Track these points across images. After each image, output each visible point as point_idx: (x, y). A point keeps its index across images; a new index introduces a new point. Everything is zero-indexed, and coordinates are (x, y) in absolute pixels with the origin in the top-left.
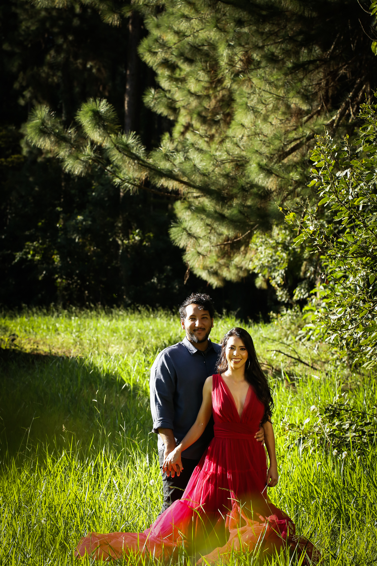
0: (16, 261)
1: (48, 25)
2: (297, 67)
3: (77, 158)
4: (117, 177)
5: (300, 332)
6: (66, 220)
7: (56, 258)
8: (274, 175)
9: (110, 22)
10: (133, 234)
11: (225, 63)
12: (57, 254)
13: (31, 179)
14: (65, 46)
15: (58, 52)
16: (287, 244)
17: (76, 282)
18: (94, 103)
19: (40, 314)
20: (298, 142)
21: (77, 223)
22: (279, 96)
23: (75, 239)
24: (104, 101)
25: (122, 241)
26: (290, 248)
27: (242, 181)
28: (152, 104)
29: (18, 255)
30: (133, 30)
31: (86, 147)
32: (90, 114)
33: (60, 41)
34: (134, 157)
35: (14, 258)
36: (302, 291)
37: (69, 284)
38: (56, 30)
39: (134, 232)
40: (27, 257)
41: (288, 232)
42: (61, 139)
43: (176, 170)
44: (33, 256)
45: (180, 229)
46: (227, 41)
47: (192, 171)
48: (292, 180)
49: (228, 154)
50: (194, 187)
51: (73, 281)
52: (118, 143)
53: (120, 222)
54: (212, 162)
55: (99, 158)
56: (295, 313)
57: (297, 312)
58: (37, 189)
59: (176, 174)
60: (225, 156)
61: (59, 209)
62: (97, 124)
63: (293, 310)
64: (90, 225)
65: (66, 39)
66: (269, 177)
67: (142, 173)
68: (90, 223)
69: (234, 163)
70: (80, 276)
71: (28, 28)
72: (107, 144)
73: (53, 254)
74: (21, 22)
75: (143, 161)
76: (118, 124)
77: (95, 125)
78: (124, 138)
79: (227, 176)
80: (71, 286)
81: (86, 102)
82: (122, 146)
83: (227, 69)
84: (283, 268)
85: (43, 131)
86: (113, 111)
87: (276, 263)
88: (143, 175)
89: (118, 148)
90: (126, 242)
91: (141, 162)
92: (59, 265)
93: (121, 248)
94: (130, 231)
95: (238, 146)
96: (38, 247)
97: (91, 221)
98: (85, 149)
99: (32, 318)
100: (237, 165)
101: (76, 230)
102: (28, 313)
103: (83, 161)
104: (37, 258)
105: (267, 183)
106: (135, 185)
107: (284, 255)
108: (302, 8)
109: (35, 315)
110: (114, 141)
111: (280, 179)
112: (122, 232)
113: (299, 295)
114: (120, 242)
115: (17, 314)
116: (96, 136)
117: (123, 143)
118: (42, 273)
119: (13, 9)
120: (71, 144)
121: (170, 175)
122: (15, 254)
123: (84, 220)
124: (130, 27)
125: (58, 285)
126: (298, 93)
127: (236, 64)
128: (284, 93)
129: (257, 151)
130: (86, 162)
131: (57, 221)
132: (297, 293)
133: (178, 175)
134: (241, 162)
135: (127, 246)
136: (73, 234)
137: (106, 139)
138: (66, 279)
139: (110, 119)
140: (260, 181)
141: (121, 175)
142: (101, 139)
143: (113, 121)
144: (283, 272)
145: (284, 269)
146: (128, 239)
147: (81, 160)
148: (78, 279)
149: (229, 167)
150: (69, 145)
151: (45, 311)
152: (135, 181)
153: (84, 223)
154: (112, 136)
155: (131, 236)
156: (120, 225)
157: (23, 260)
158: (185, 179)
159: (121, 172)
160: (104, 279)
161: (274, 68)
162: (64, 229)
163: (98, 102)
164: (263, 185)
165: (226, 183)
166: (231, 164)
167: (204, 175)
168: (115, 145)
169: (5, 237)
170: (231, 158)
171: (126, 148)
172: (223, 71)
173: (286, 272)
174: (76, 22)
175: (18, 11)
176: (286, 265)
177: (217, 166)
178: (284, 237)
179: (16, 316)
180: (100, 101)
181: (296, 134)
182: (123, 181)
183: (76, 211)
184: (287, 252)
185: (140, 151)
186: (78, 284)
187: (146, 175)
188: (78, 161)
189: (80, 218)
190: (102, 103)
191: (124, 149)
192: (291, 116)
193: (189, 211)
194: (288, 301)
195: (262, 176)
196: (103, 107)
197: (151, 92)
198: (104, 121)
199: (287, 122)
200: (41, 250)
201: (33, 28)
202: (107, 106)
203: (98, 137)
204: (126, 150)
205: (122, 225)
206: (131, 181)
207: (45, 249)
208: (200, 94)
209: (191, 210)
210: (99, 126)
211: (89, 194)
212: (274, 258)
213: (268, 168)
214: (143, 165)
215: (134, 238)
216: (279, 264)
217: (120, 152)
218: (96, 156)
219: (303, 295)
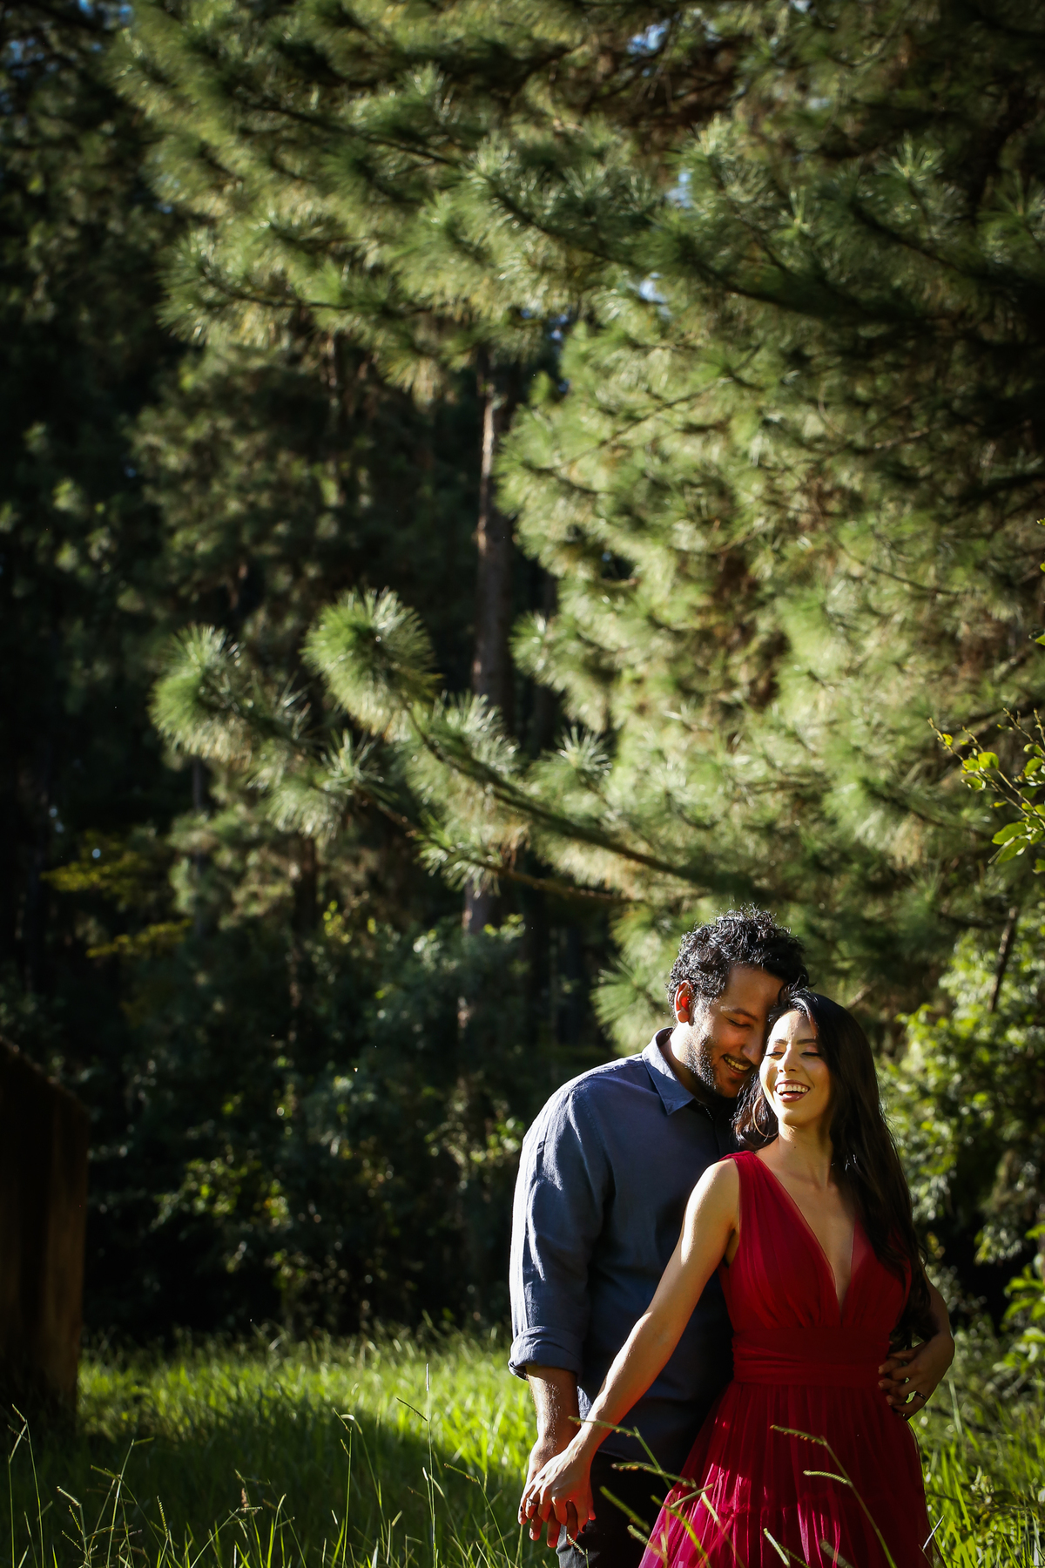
0: (162, 1218)
1: (246, 537)
2: (975, 494)
3: (310, 784)
4: (435, 842)
5: (997, 1367)
6: (302, 1093)
7: (278, 1207)
8: (912, 817)
9: (407, 384)
10: (498, 1133)
11: (757, 498)
12: (279, 1195)
13: (202, 979)
14: (296, 596)
15: (276, 616)
16: (952, 1096)
17: (335, 1275)
18: (359, 606)
19: (225, 1355)
20: (983, 727)
21: (334, 1101)
22: (921, 588)
23: (329, 1146)
24: (389, 600)
25: (467, 1153)
26: (965, 1111)
27: (816, 839)
28: (539, 664)
29: (168, 1202)
30: (489, 548)
31: (336, 752)
32: (348, 636)
33: (282, 580)
34: (483, 775)
35: (155, 1210)
36: (1003, 1235)
37: (314, 1283)
38: (269, 550)
39: (500, 1127)
40: (192, 1207)
41: (953, 1063)
42: (262, 728)
43: (611, 815)
44: (212, 1201)
45: (628, 989)
46: (760, 412)
47: (661, 813)
48: (968, 829)
49: (770, 763)
50: (667, 868)
51: (327, 1272)
52: (432, 730)
53: (460, 1100)
54: (721, 790)
55: (377, 784)
56: (977, 1342)
57: (984, 1337)
58: (219, 1006)
59: (613, 828)
60: (759, 771)
61: (282, 1062)
62: (368, 666)
63: (973, 1331)
64: (372, 1104)
65: (298, 573)
66: (897, 822)
67: (512, 827)
68: (370, 1097)
69: (790, 792)
70: (345, 1259)
71: (190, 548)
72: (400, 732)
73: (268, 1195)
74: (172, 532)
75: (512, 790)
76: (434, 671)
77: (360, 673)
78: (453, 719)
79: (768, 830)
80: (321, 1288)
81: (334, 601)
82: (448, 742)
83: (760, 515)
84: (940, 1169)
85: (206, 704)
86: (419, 628)
87: (921, 1157)
88: (516, 832)
89: (432, 748)
90: (478, 1156)
91: (506, 793)
92: (289, 1223)
93: (464, 1175)
94: (489, 1124)
95: (799, 741)
96: (225, 1175)
97: (375, 1092)
98: (334, 758)
99: (204, 1372)
100: (796, 796)
101: (332, 1120)
102: (193, 1355)
103: (329, 794)
104: (223, 1207)
105: (893, 838)
106: (487, 866)
107: (944, 1130)
108: (987, 300)
109: (215, 1362)
110: (420, 723)
111: (930, 830)
112: (467, 1129)
113: (994, 1249)
114: (460, 1158)
115: (160, 1360)
116: (365, 706)
117: (448, 733)
118: (236, 1249)
119: (149, 492)
120: (293, 743)
121: (592, 834)
122: (156, 1198)
123: (355, 1090)
124: (482, 540)
125: (283, 1285)
126: (981, 567)
127: (789, 499)
128: (937, 577)
129: (857, 749)
130: (338, 795)
131: (281, 1098)
132: (987, 1241)
133: (616, 834)
134: (810, 791)
135: (482, 1169)
136: (324, 1132)
137: (396, 714)
138: (308, 1268)
139: (408, 653)
140: (872, 834)
141: (446, 838)
142: (380, 712)
143: (417, 660)
144: (942, 1183)
145: (946, 1174)
146: (485, 1146)
147: (322, 790)
148: (339, 1268)
149: (774, 804)
150: (285, 743)
151: (242, 1348)
152: (487, 854)
153: (355, 1099)
154: (418, 709)
155: (492, 1140)
156: (459, 1107)
157: (182, 1218)
158: (642, 848)
159: (443, 825)
160: (418, 1266)
161: (904, 502)
162: (300, 1119)
163: (370, 601)
164: (881, 846)
165: (764, 850)
166: (780, 795)
167: (699, 825)
168: (425, 739)
169: (130, 1152)
170: (779, 777)
171: (459, 749)
172: (751, 521)
173: (950, 1183)
174: (327, 527)
175: (163, 500)
176: (949, 1161)
177: (737, 801)
178: (942, 1075)
179: (156, 1366)
180: (378, 599)
181: (975, 703)
182: (455, 854)
183: (331, 1066)
184: (954, 1121)
185: (501, 757)
186: (341, 1282)
187: (522, 835)
188: (312, 792)
189: (342, 1083)
190: (382, 608)
191: (450, 751)
192: (960, 662)
193: (653, 933)
194: (957, 1306)
195: (876, 816)
196: (386, 615)
197: (534, 628)
198: (392, 660)
199: (946, 679)
200: (232, 1184)
201: (203, 547)
202: (398, 612)
203: (373, 709)
204: (457, 752)
205: (469, 1109)
206: (474, 855)
207: (243, 1181)
208: (681, 626)
209: (659, 931)
210: (374, 671)
211: (368, 1013)
212: (915, 1139)
213: (895, 795)
214: (512, 803)
215: (500, 1145)
216: (929, 1158)
217: (440, 758)
218: (367, 781)
219: (1006, 1248)
